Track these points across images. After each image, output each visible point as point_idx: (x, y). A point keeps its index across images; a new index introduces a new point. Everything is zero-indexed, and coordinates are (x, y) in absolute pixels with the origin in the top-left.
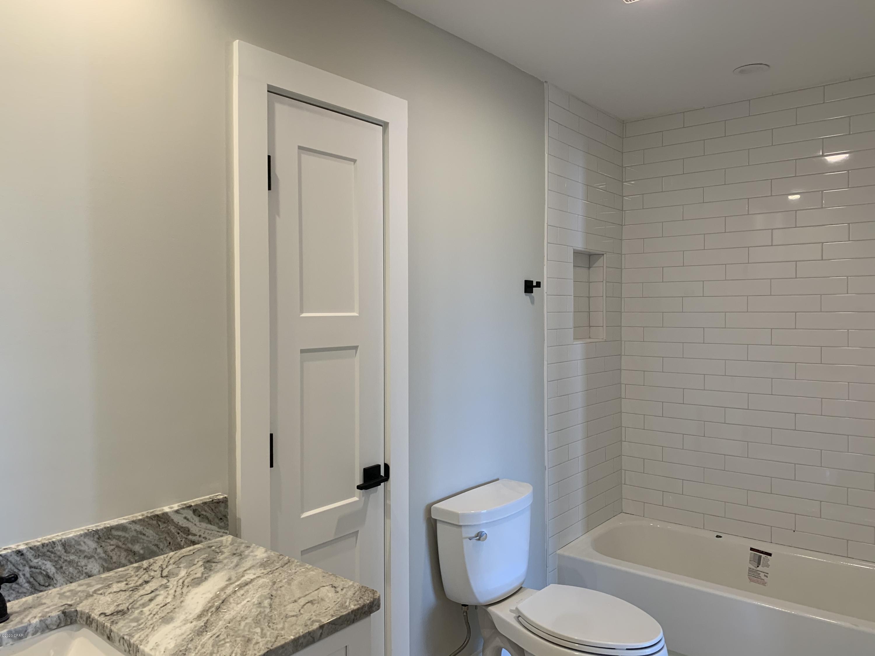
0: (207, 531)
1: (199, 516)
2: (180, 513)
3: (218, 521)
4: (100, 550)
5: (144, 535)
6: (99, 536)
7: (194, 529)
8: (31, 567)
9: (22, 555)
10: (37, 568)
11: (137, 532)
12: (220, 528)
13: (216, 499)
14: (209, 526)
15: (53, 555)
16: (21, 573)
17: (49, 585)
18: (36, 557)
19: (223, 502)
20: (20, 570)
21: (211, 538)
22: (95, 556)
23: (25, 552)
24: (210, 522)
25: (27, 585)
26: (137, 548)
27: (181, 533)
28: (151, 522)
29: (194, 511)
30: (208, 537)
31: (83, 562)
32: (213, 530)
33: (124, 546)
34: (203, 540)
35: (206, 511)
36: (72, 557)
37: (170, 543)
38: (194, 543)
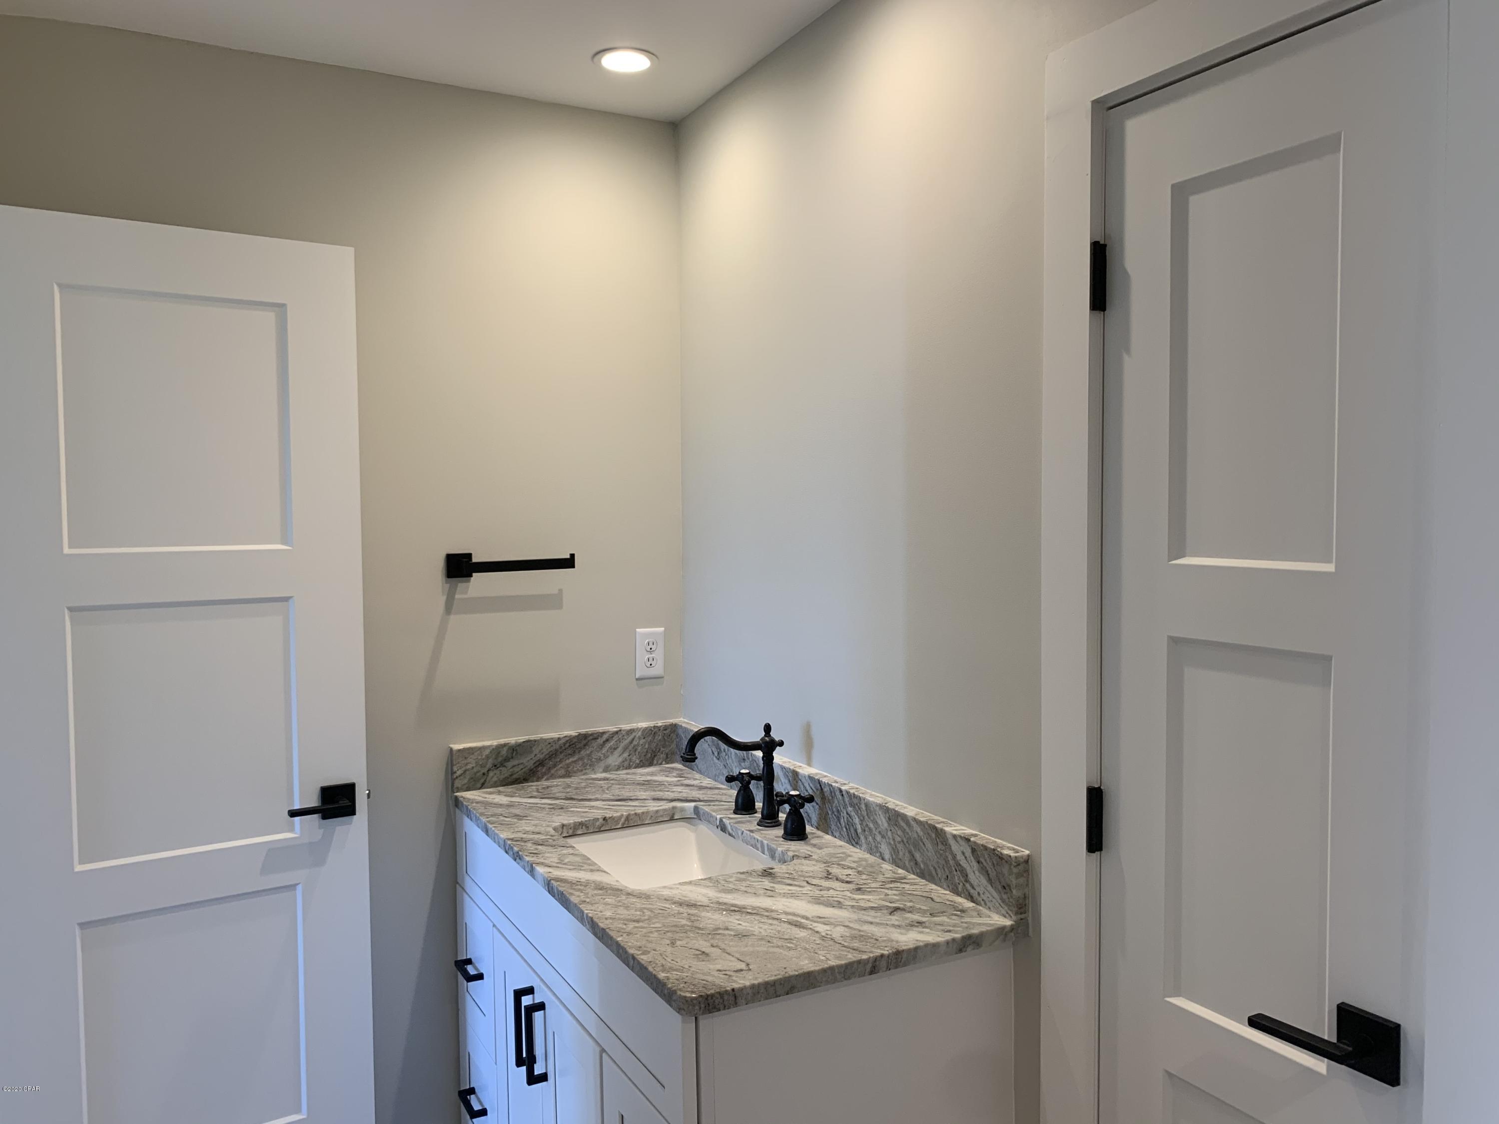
0: (987, 894)
1: (978, 862)
2: (957, 842)
3: (1000, 887)
4: (889, 833)
5: (924, 844)
6: (889, 816)
7: (972, 877)
8: (847, 813)
9: (842, 795)
10: (850, 818)
11: (918, 836)
12: (1003, 902)
13: (998, 851)
14: (990, 888)
15: (859, 812)
16: (842, 814)
17: (857, 843)
18: (851, 805)
19: (1006, 862)
20: (841, 811)
21: (992, 908)
22: (887, 837)
23: (844, 793)
24: (990, 880)
25: (845, 829)
26: (918, 856)
27: (959, 873)
28: (930, 832)
29: (973, 851)
30: (988, 904)
31: (879, 838)
32: (994, 898)
33: (907, 845)
34: (982, 903)
35: (986, 860)
36: (871, 825)
37: (947, 877)
38: (971, 899)
